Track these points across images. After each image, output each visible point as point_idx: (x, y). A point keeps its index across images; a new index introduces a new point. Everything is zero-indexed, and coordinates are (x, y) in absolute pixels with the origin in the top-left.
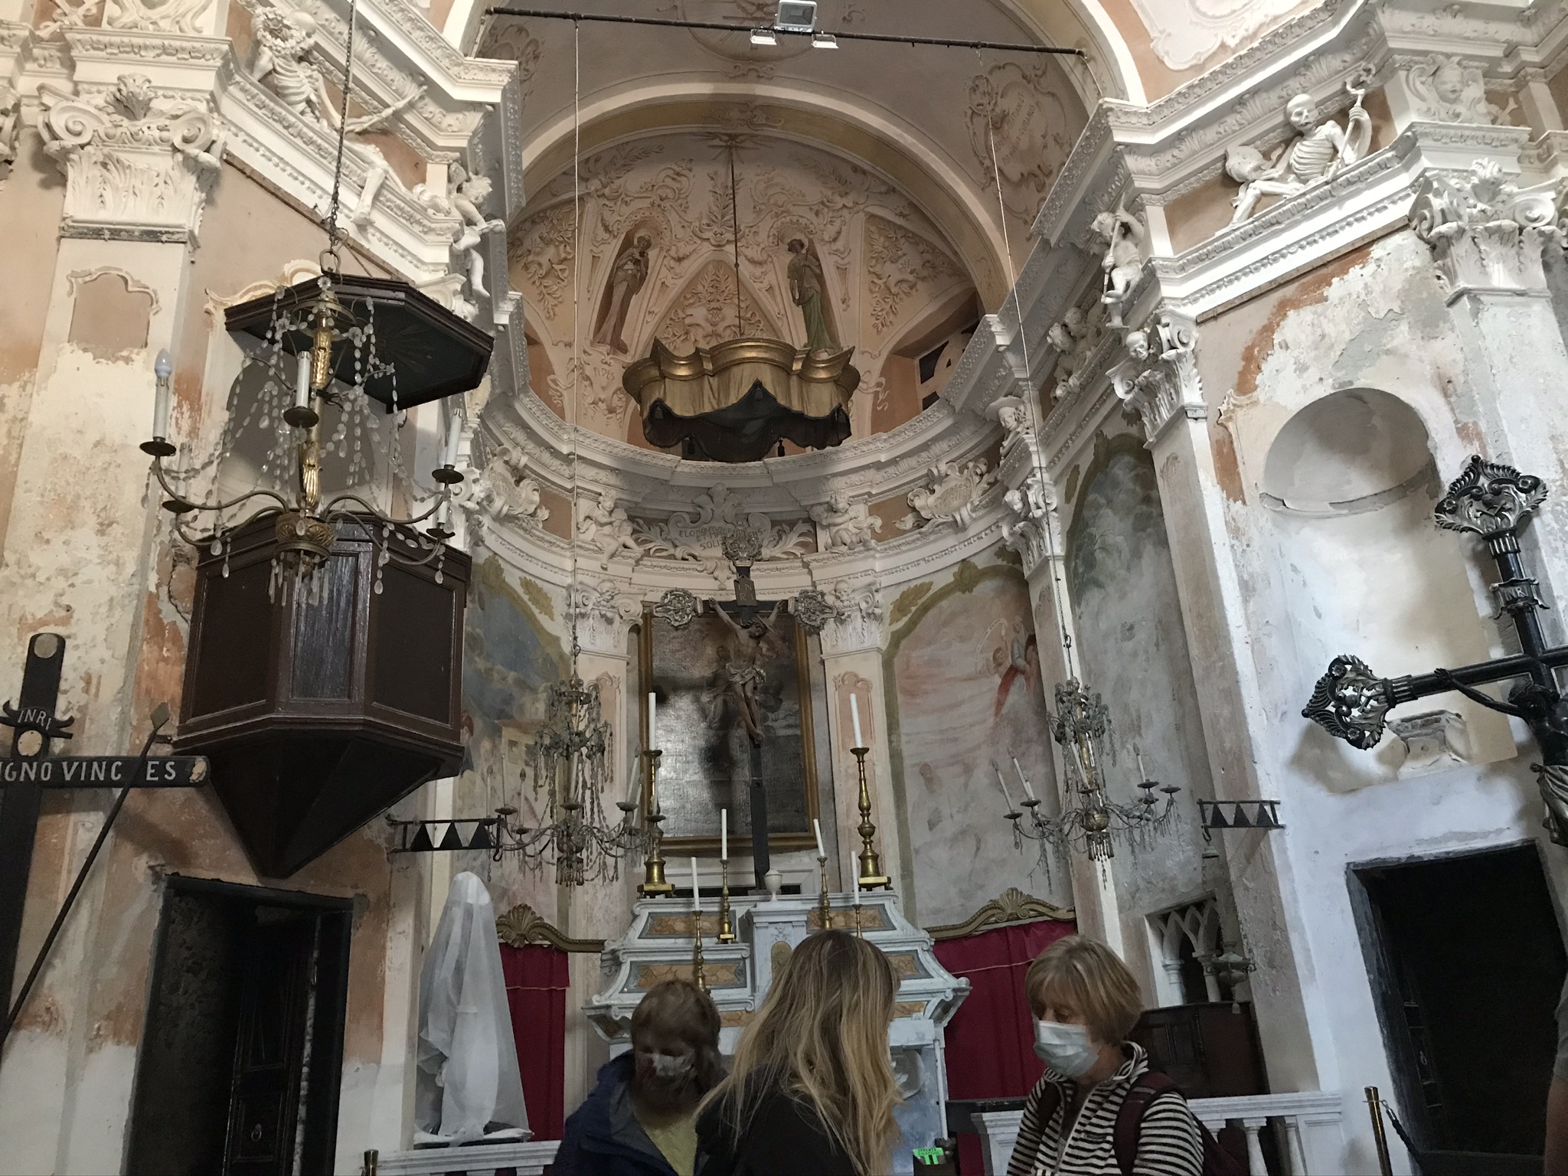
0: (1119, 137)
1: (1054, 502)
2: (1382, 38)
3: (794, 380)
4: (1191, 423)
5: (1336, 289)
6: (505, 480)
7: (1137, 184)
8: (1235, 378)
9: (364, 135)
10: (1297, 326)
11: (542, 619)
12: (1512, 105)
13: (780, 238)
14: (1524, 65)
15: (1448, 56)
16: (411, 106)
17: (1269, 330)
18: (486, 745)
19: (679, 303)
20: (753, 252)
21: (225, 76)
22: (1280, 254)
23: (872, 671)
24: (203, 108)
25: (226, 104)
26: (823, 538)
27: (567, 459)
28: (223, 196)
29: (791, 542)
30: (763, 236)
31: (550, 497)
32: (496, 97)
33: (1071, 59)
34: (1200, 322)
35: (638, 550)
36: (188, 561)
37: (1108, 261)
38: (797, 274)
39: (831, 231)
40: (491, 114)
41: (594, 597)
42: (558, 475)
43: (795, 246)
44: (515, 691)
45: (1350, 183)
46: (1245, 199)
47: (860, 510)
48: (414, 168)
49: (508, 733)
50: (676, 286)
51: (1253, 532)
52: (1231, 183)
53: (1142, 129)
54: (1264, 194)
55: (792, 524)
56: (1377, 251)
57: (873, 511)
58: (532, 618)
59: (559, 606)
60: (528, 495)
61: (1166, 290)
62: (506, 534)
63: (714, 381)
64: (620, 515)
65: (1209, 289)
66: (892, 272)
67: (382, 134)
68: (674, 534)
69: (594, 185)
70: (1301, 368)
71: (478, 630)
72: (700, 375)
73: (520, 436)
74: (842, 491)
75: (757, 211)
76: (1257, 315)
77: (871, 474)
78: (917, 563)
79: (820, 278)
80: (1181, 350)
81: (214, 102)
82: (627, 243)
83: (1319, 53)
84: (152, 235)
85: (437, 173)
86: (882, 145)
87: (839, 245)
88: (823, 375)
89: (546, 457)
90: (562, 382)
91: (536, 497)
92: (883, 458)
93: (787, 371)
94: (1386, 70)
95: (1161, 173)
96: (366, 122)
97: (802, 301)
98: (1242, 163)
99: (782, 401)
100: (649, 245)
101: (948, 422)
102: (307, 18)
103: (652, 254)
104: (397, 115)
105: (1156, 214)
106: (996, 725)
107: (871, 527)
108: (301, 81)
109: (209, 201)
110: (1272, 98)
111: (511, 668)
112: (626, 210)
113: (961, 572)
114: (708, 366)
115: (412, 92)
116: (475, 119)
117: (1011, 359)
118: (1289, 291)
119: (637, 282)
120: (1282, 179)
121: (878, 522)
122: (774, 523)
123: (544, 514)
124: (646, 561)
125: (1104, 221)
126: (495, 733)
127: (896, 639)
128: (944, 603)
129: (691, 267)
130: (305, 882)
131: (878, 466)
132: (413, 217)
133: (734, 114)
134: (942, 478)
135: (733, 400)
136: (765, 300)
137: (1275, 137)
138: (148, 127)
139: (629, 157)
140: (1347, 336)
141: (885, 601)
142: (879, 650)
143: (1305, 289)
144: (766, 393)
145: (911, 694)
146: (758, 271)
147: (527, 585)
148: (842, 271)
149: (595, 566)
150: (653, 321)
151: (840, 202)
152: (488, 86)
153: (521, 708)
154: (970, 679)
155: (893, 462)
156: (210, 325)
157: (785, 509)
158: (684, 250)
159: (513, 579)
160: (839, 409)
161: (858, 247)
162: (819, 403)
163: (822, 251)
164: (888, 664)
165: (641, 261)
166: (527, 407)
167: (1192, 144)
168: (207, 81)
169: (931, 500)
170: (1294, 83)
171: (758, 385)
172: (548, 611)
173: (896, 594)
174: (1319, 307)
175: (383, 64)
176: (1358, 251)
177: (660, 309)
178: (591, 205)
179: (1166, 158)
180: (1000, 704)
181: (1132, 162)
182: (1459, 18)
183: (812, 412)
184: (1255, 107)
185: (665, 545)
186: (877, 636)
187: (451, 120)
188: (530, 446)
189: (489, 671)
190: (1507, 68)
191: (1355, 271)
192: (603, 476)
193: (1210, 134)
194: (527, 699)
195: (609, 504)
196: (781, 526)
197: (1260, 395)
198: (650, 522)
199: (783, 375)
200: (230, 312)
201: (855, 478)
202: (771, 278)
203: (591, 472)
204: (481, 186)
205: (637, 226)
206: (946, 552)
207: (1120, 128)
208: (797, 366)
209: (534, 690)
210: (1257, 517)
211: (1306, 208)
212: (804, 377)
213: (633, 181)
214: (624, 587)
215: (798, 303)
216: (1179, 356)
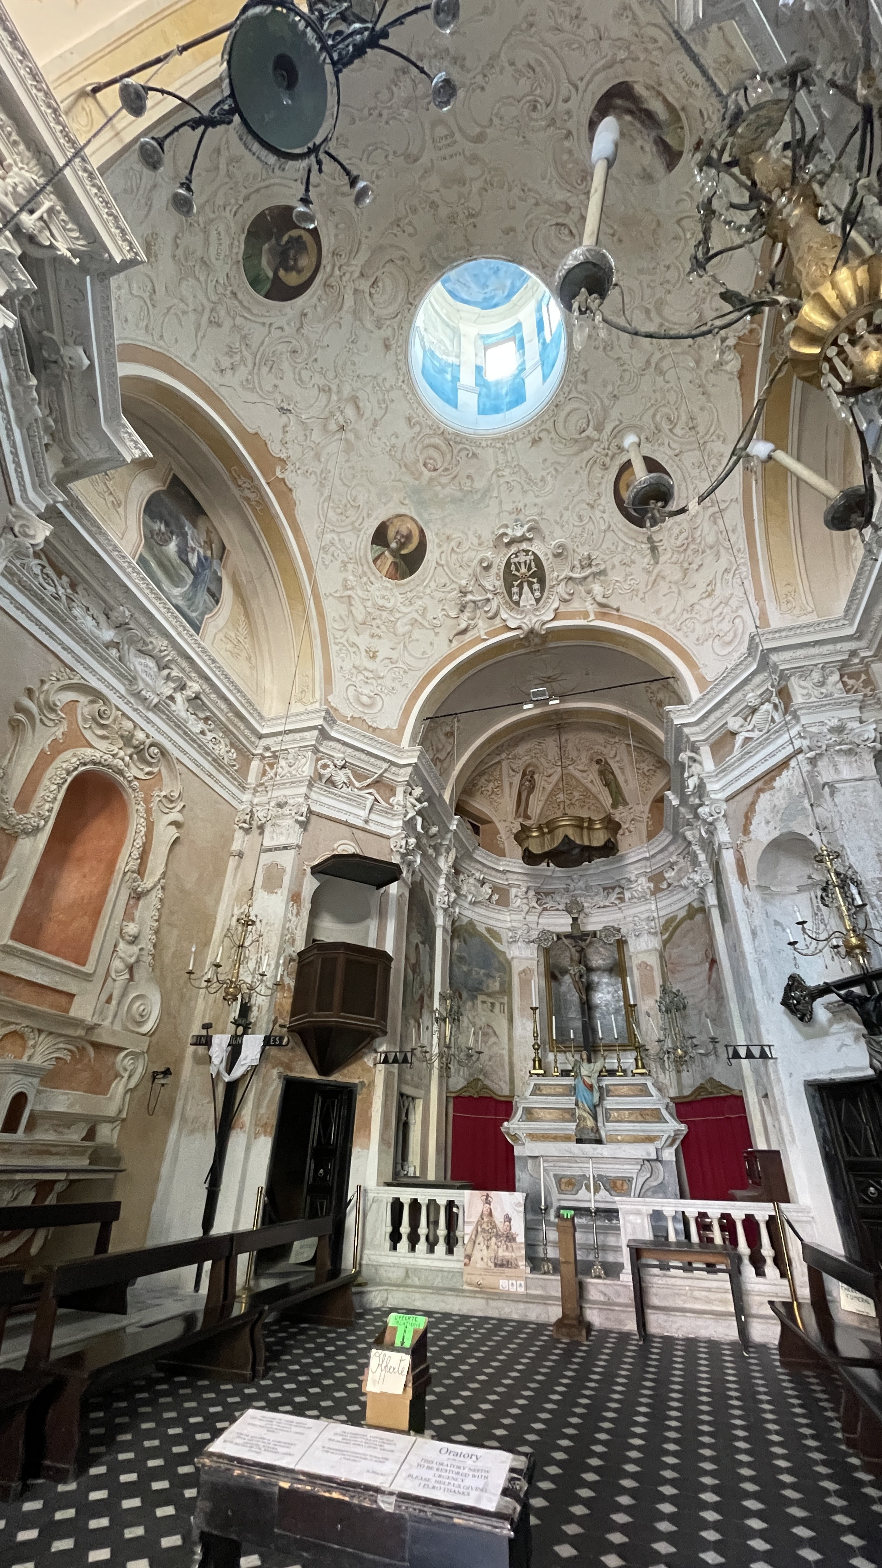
0: (676, 722)
1: (711, 878)
2: (775, 666)
3: (585, 832)
4: (724, 851)
5: (777, 783)
6: (475, 886)
7: (692, 739)
8: (742, 829)
9: (368, 786)
10: (764, 801)
11: (497, 944)
12: (863, 677)
13: (592, 760)
14: (863, 658)
15: (816, 665)
16: (386, 770)
17: (753, 803)
18: (470, 1004)
19: (552, 794)
20: (580, 767)
21: (310, 786)
22: (753, 768)
23: (653, 961)
24: (301, 800)
25: (313, 795)
26: (627, 895)
27: (504, 872)
28: (310, 828)
29: (613, 897)
30: (584, 760)
31: (495, 889)
32: (415, 760)
33: (671, 681)
34: (727, 800)
35: (540, 909)
36: (294, 960)
37: (686, 775)
38: (601, 773)
39: (612, 753)
40: (415, 767)
41: (519, 932)
42: (500, 881)
43: (598, 762)
44: (484, 979)
45: (776, 732)
46: (739, 739)
47: (643, 880)
48: (393, 791)
49: (481, 998)
50: (549, 788)
51: (754, 904)
52: (734, 734)
53: (688, 716)
54: (747, 738)
55: (613, 888)
56: (793, 763)
57: (650, 880)
58: (491, 943)
59: (504, 938)
60: (487, 890)
61: (709, 787)
62: (477, 910)
63: (549, 836)
64: (531, 893)
65: (730, 783)
66: (645, 767)
67: (378, 783)
68: (558, 899)
69: (504, 756)
70: (768, 822)
71: (464, 954)
72: (543, 834)
73: (479, 867)
74: (633, 872)
75: (578, 750)
76: (748, 797)
77: (644, 863)
78: (670, 905)
79: (613, 773)
80: (716, 816)
81: (307, 797)
82: (524, 774)
83: (753, 674)
84: (285, 848)
85: (400, 790)
86: (620, 718)
87: (617, 759)
88: (598, 826)
89: (494, 873)
90: (504, 837)
91: (490, 891)
92: (647, 855)
93: (581, 828)
94: (784, 676)
95: (704, 731)
96: (369, 781)
97: (607, 785)
98: (734, 723)
99: (578, 842)
100: (534, 773)
101: (671, 837)
102: (342, 755)
103: (536, 776)
104: (381, 775)
105: (705, 752)
106: (709, 990)
107: (649, 888)
108: (340, 777)
109: (305, 830)
110: (739, 695)
111: (481, 968)
112: (520, 762)
113: (688, 911)
114: (546, 830)
115: (385, 765)
116: (410, 769)
117: (682, 810)
118: (759, 784)
119: (531, 789)
120: (752, 730)
121: (652, 885)
122: (604, 889)
123: (496, 897)
124: (545, 913)
125: (684, 756)
126: (474, 998)
127: (665, 943)
128: (683, 926)
129: (555, 778)
130: (338, 1078)
131: (646, 859)
132: (389, 812)
133: (554, 717)
134: (676, 863)
135: (556, 845)
136: (590, 786)
137: (748, 712)
138: (286, 811)
139: (517, 742)
140: (784, 806)
141: (657, 925)
142: (656, 950)
143: (766, 783)
144: (569, 839)
145: (673, 972)
146: (585, 775)
147: (489, 930)
148: (621, 768)
149: (520, 917)
150: (541, 804)
151: (613, 740)
152: (413, 757)
153: (488, 986)
154: (696, 965)
155: (653, 856)
156: (304, 874)
157: (608, 882)
158: (550, 771)
159: (481, 929)
160: (609, 840)
161: (626, 759)
162: (599, 839)
163: (611, 762)
164: (661, 957)
165: (532, 780)
166: (480, 855)
167: (712, 718)
168: (304, 790)
169: (673, 874)
170: (747, 688)
171: (566, 836)
172: (500, 941)
173: (662, 921)
174: (772, 792)
175: (372, 760)
176: (784, 764)
177: (544, 798)
178: (504, 763)
179: (704, 725)
180: (710, 978)
181: (686, 730)
182: (817, 647)
183: (595, 844)
184: (733, 700)
185: (554, 904)
186: (655, 943)
187: (402, 771)
188: (485, 870)
189: (470, 971)
190: (856, 661)
191: (785, 773)
192: (520, 877)
193: (718, 713)
194: (490, 981)
195: (524, 889)
196: (608, 890)
197: (752, 836)
198: (547, 894)
199: (578, 830)
200: (312, 868)
201: (637, 865)
202: (591, 776)
203: (515, 876)
204: (418, 791)
205: (527, 767)
206: (680, 900)
207: (677, 718)
208: (586, 825)
209: (494, 977)
210: (756, 897)
211: (763, 744)
212: (590, 828)
213: (521, 750)
214: (534, 926)
215: (605, 785)
216: (715, 820)
